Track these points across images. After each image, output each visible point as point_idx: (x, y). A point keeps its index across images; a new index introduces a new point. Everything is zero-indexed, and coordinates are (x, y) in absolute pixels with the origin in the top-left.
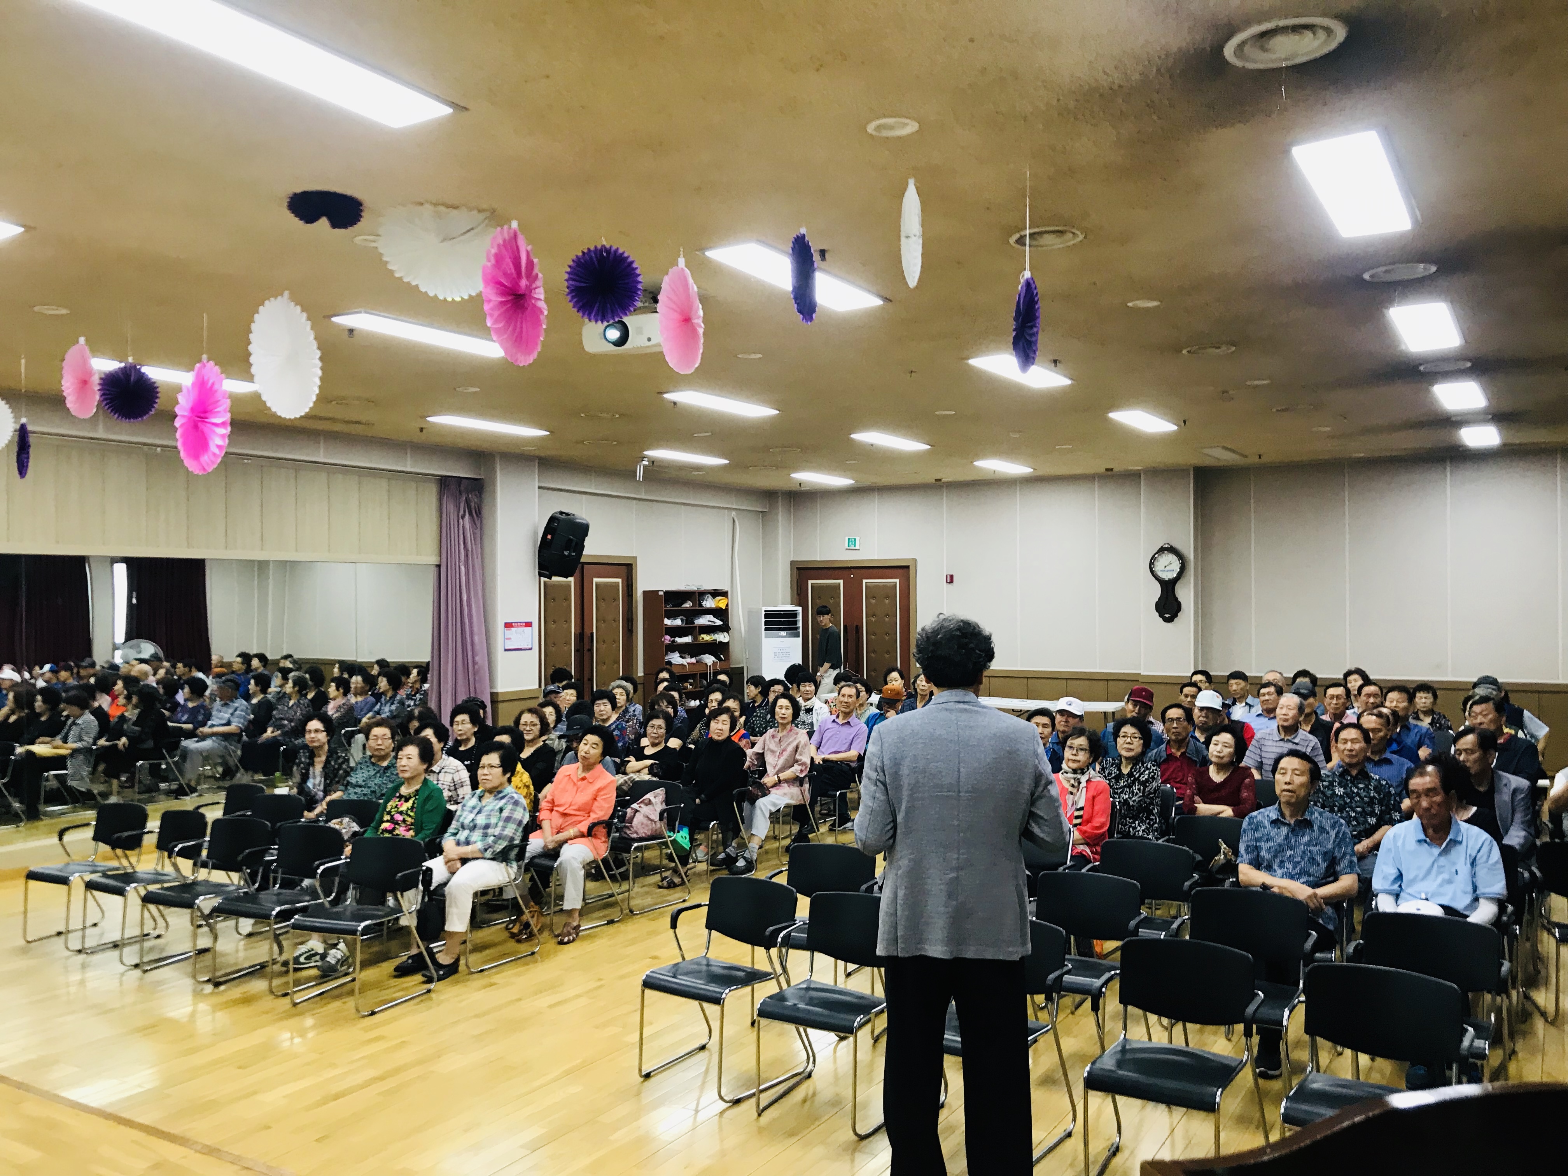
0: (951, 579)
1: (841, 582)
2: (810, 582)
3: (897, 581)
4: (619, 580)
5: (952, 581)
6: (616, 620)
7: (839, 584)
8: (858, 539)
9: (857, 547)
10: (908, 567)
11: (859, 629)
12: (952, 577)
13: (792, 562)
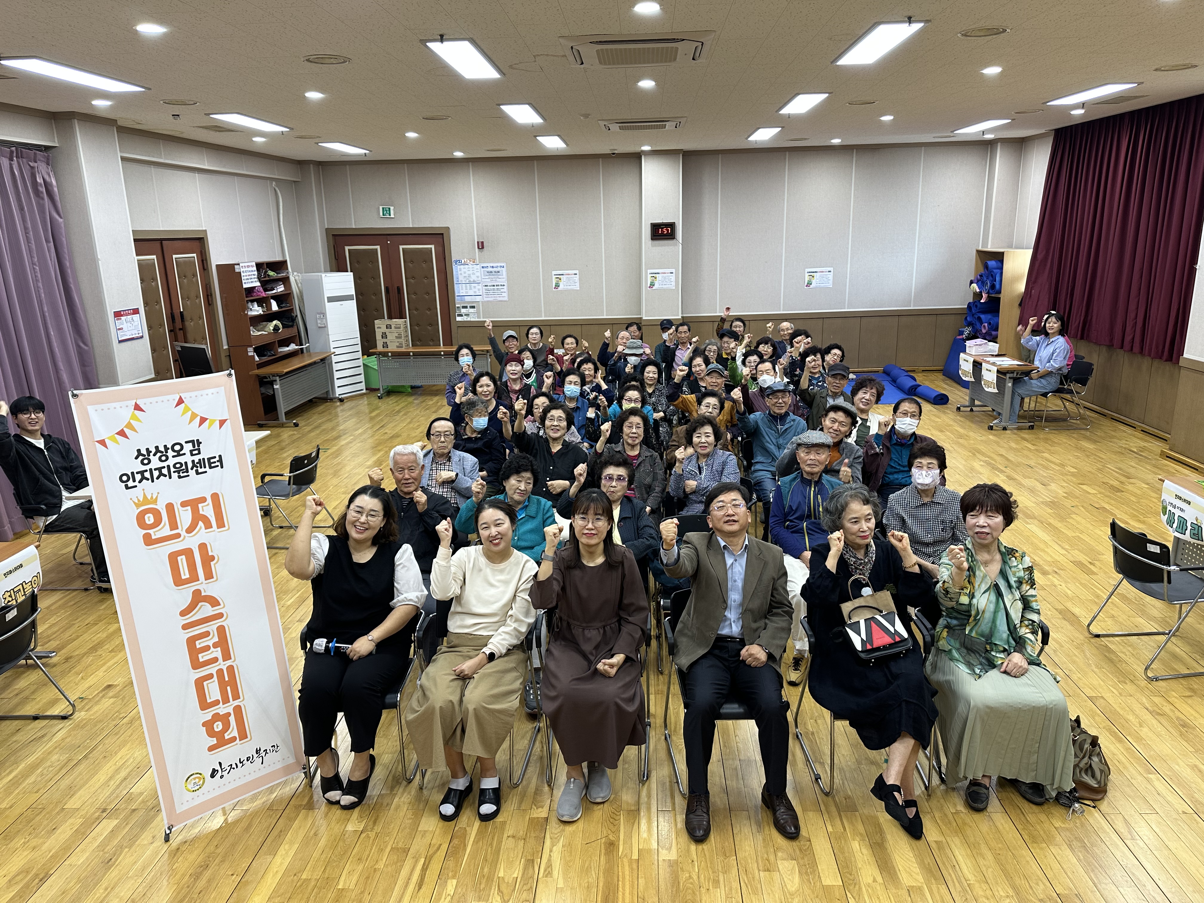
0: (481, 246)
1: (378, 247)
2: (347, 248)
3: (433, 247)
4: (195, 255)
5: (483, 247)
6: (198, 297)
7: (377, 249)
8: (392, 208)
9: (392, 216)
10: (442, 234)
11: (400, 290)
12: (482, 243)
13: (327, 229)
